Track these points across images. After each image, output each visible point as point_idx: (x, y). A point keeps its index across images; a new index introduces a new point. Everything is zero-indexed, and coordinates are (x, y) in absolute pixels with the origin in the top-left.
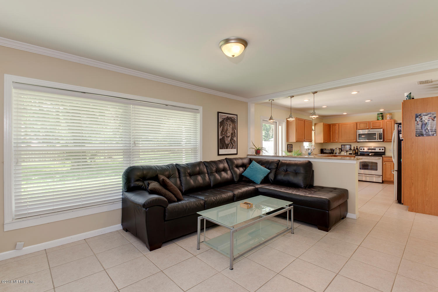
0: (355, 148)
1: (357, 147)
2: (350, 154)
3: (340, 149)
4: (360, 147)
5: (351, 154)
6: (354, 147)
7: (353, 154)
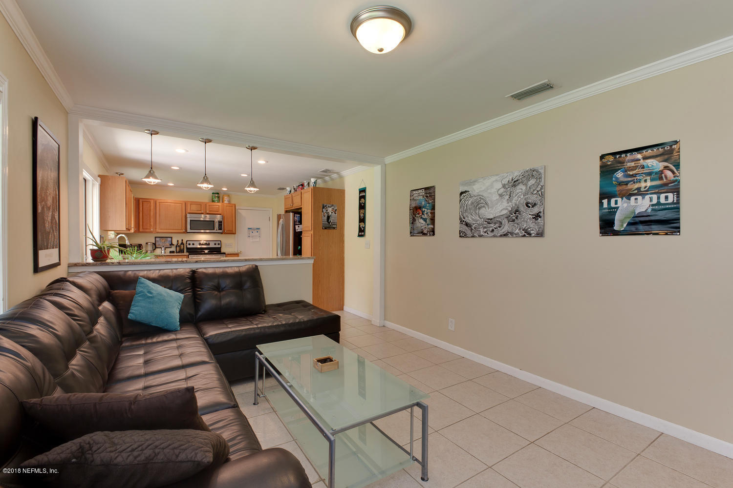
0: (180, 242)
1: (182, 240)
2: (171, 252)
3: (153, 243)
4: (187, 241)
5: (173, 252)
6: (178, 241)
7: (177, 252)
